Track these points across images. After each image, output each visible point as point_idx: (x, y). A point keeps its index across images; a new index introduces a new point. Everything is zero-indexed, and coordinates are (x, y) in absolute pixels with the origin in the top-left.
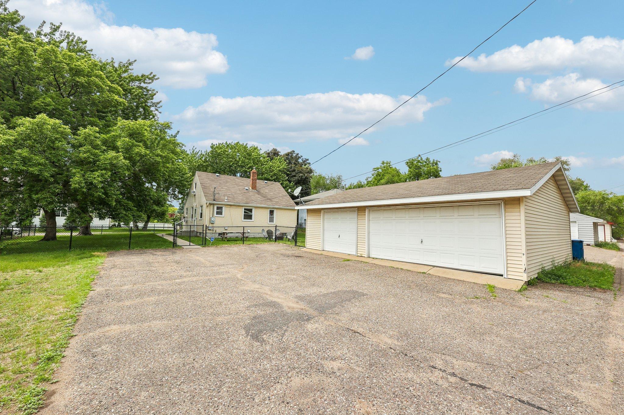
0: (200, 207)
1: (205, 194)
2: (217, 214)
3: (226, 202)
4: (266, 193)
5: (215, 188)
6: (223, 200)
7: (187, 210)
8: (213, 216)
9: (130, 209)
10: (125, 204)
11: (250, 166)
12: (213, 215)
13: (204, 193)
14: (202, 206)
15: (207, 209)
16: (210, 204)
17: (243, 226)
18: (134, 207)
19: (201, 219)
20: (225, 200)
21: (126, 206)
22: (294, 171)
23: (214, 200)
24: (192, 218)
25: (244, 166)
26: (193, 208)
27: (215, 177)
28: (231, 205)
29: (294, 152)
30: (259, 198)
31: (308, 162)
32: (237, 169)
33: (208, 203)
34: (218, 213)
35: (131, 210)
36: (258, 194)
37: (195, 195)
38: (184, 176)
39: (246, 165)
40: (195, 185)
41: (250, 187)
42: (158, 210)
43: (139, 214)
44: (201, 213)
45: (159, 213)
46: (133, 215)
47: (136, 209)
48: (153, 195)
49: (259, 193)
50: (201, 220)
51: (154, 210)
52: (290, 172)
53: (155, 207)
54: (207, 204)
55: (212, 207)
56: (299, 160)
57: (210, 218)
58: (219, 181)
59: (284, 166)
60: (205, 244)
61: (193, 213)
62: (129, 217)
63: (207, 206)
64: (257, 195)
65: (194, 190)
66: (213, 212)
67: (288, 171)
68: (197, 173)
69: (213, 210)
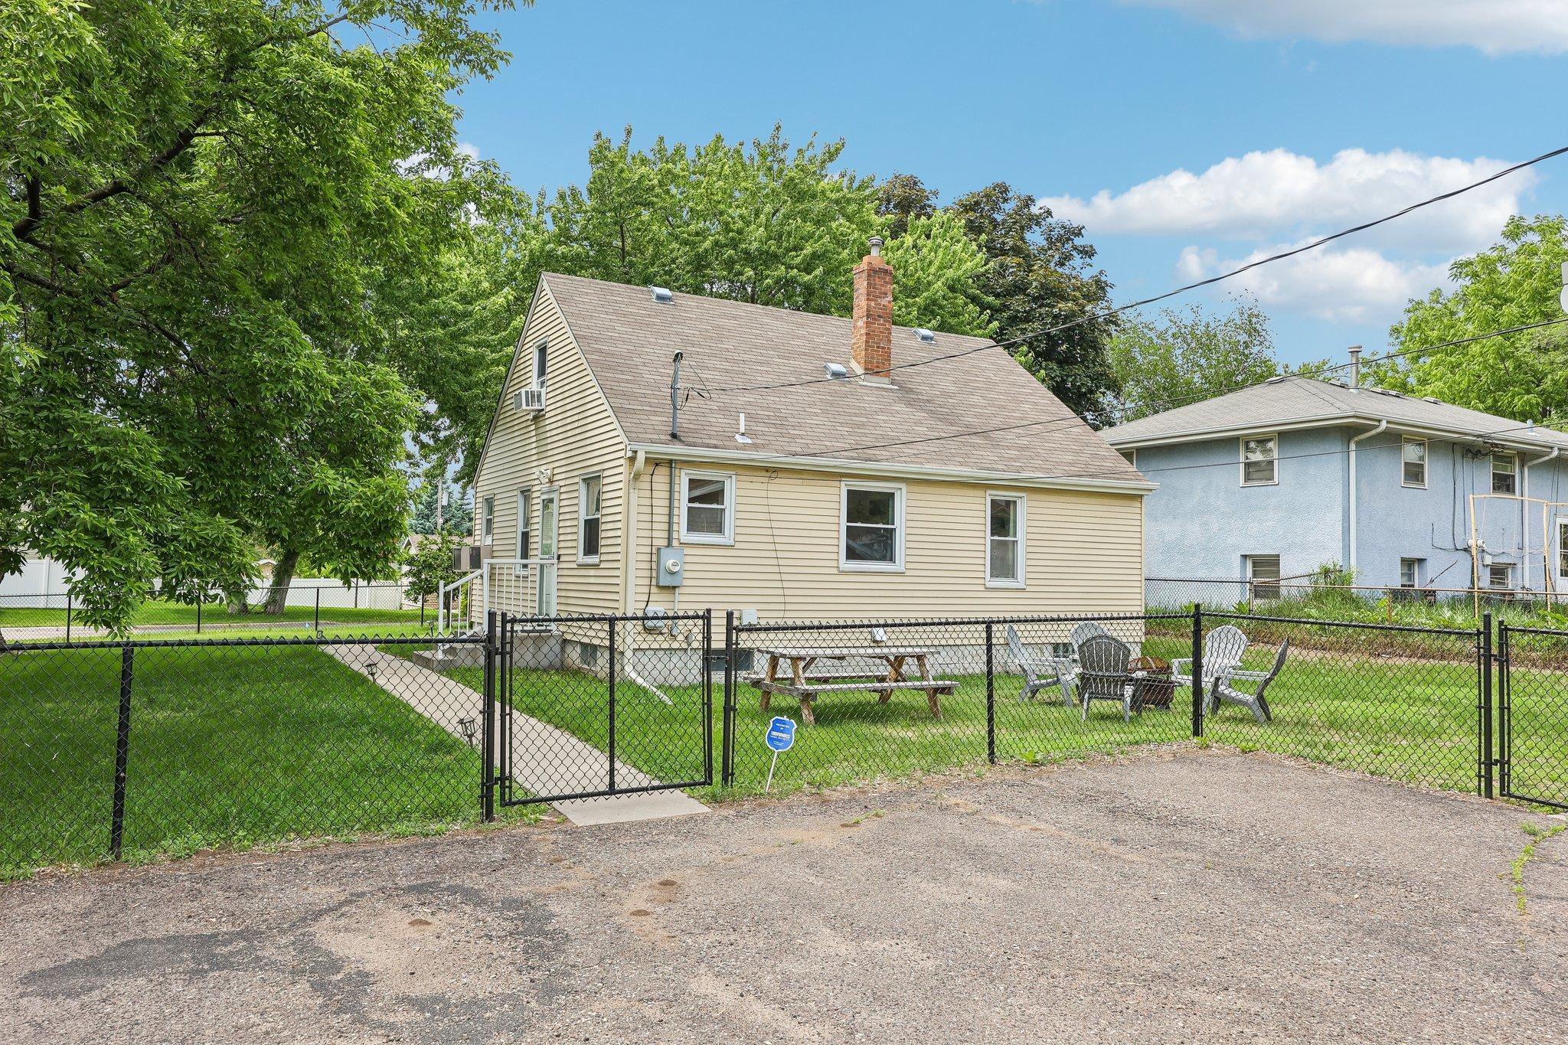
0: (583, 488)
1: (617, 402)
2: (692, 527)
3: (744, 447)
4: (945, 394)
5: (678, 357)
6: (727, 439)
7: (491, 511)
8: (669, 539)
9: (138, 485)
10: (98, 440)
11: (814, 256)
12: (670, 531)
13: (608, 392)
14: (592, 481)
15: (634, 495)
16: (654, 462)
17: (987, 616)
18: (170, 467)
19: (593, 559)
20: (740, 439)
21: (105, 457)
22: (1020, 288)
23: (674, 436)
24: (525, 554)
25: (775, 258)
26: (526, 493)
27: (647, 304)
28: (772, 471)
29: (1004, 190)
30: (918, 423)
31: (1078, 241)
32: (741, 274)
33: (641, 457)
34: (696, 522)
35: (143, 491)
36: (909, 404)
37: (538, 417)
38: (470, 308)
39: (788, 250)
40: (536, 356)
41: (854, 365)
42: (343, 494)
43: (210, 532)
44: (592, 528)
45: (356, 519)
46: (159, 540)
47: (180, 482)
48: (307, 377)
49: (906, 392)
50: (596, 566)
51: (320, 496)
52: (997, 296)
53: (329, 477)
54: (632, 460)
55: (661, 476)
56: (1028, 236)
57: (656, 555)
58: (677, 328)
59: (972, 260)
60: (727, 775)
61: (527, 523)
62: (127, 554)
63: (637, 477)
64: (900, 407)
65: (534, 386)
66: (670, 515)
67: (987, 289)
68: (549, 283)
69: (671, 499)
